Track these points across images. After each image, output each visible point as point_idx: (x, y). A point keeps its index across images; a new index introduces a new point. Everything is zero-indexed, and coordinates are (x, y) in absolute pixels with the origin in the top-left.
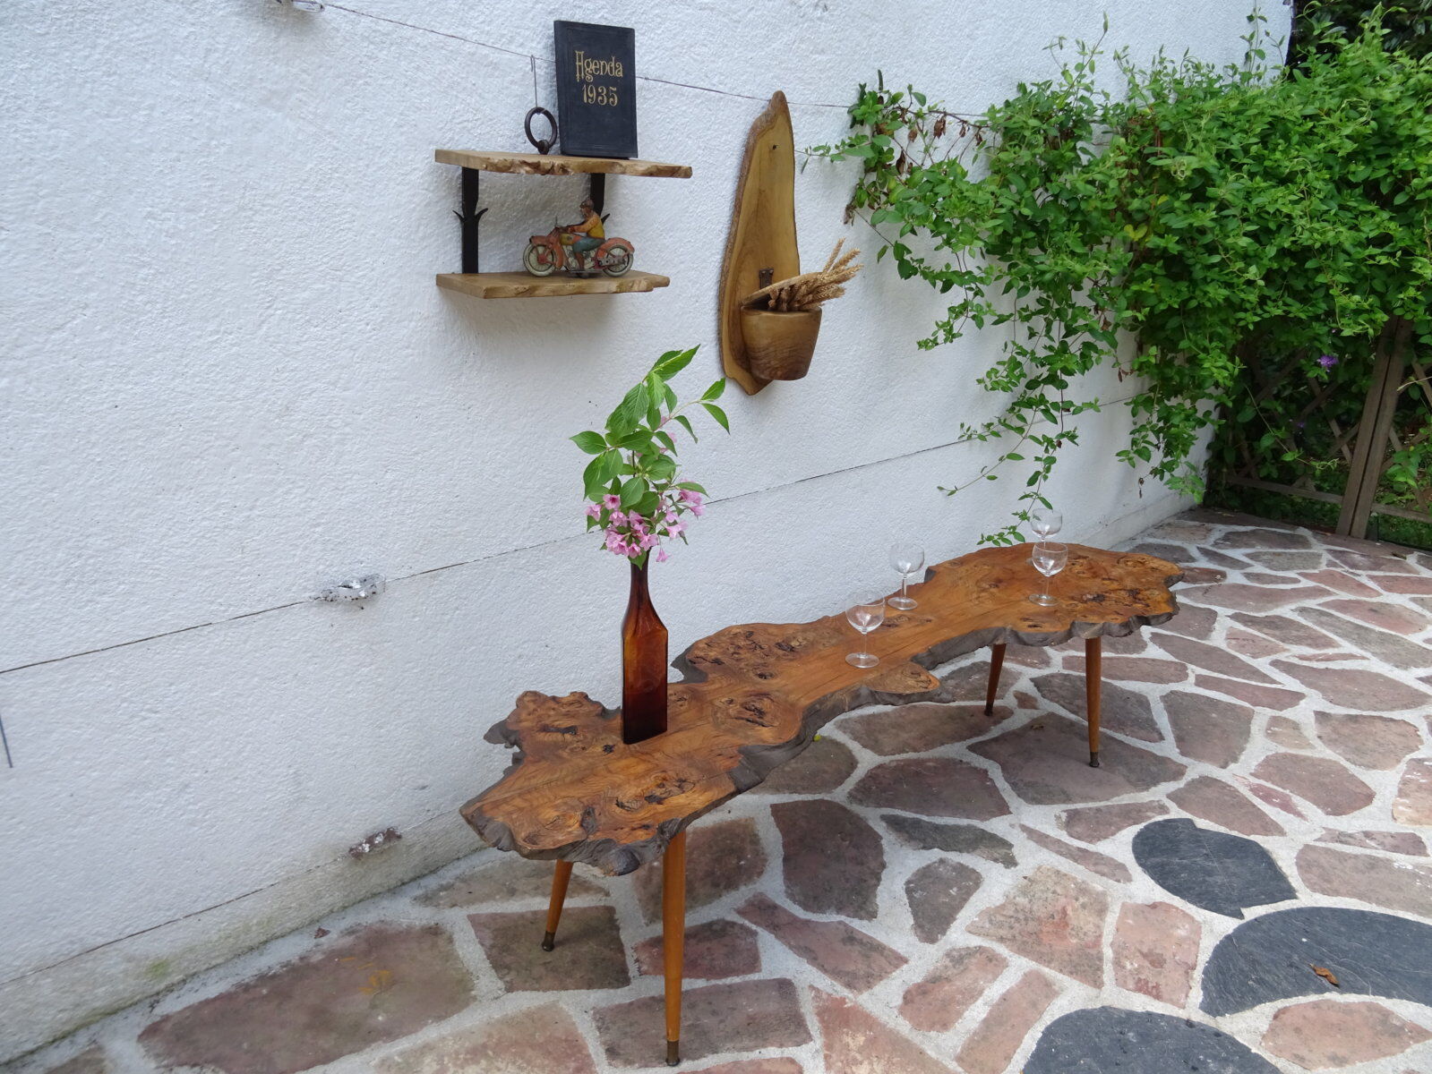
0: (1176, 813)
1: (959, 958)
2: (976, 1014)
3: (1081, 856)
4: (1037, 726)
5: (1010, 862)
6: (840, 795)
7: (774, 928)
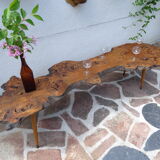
0: (154, 102)
1: (99, 131)
2: (98, 144)
3: (131, 110)
4: (133, 79)
5: (116, 110)
6: (89, 91)
7: (66, 120)
